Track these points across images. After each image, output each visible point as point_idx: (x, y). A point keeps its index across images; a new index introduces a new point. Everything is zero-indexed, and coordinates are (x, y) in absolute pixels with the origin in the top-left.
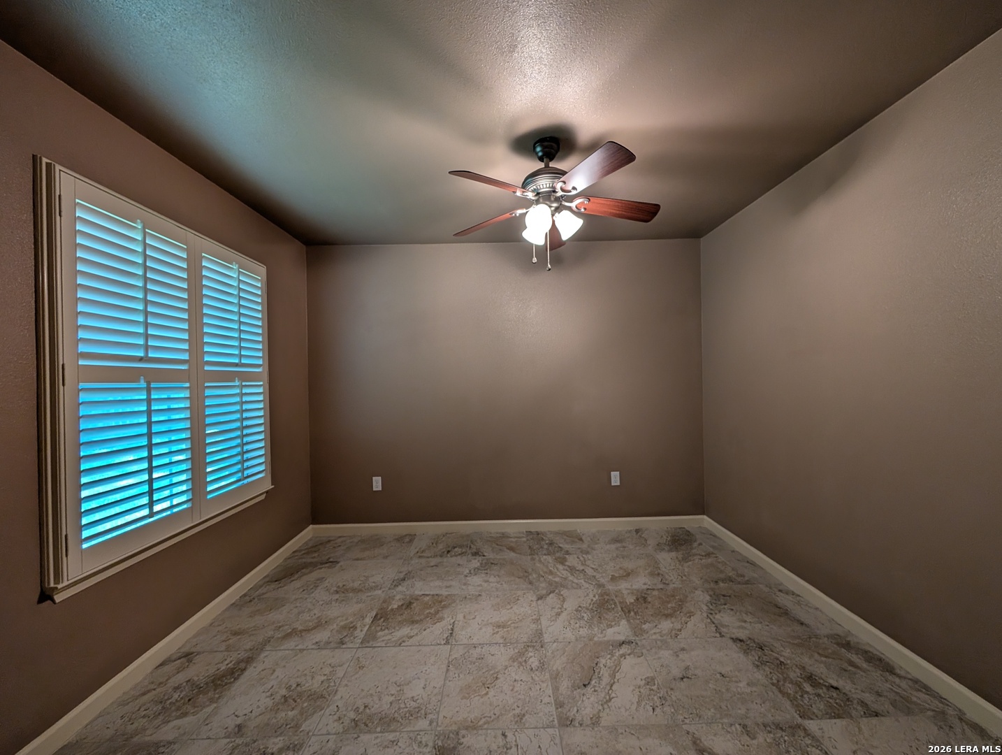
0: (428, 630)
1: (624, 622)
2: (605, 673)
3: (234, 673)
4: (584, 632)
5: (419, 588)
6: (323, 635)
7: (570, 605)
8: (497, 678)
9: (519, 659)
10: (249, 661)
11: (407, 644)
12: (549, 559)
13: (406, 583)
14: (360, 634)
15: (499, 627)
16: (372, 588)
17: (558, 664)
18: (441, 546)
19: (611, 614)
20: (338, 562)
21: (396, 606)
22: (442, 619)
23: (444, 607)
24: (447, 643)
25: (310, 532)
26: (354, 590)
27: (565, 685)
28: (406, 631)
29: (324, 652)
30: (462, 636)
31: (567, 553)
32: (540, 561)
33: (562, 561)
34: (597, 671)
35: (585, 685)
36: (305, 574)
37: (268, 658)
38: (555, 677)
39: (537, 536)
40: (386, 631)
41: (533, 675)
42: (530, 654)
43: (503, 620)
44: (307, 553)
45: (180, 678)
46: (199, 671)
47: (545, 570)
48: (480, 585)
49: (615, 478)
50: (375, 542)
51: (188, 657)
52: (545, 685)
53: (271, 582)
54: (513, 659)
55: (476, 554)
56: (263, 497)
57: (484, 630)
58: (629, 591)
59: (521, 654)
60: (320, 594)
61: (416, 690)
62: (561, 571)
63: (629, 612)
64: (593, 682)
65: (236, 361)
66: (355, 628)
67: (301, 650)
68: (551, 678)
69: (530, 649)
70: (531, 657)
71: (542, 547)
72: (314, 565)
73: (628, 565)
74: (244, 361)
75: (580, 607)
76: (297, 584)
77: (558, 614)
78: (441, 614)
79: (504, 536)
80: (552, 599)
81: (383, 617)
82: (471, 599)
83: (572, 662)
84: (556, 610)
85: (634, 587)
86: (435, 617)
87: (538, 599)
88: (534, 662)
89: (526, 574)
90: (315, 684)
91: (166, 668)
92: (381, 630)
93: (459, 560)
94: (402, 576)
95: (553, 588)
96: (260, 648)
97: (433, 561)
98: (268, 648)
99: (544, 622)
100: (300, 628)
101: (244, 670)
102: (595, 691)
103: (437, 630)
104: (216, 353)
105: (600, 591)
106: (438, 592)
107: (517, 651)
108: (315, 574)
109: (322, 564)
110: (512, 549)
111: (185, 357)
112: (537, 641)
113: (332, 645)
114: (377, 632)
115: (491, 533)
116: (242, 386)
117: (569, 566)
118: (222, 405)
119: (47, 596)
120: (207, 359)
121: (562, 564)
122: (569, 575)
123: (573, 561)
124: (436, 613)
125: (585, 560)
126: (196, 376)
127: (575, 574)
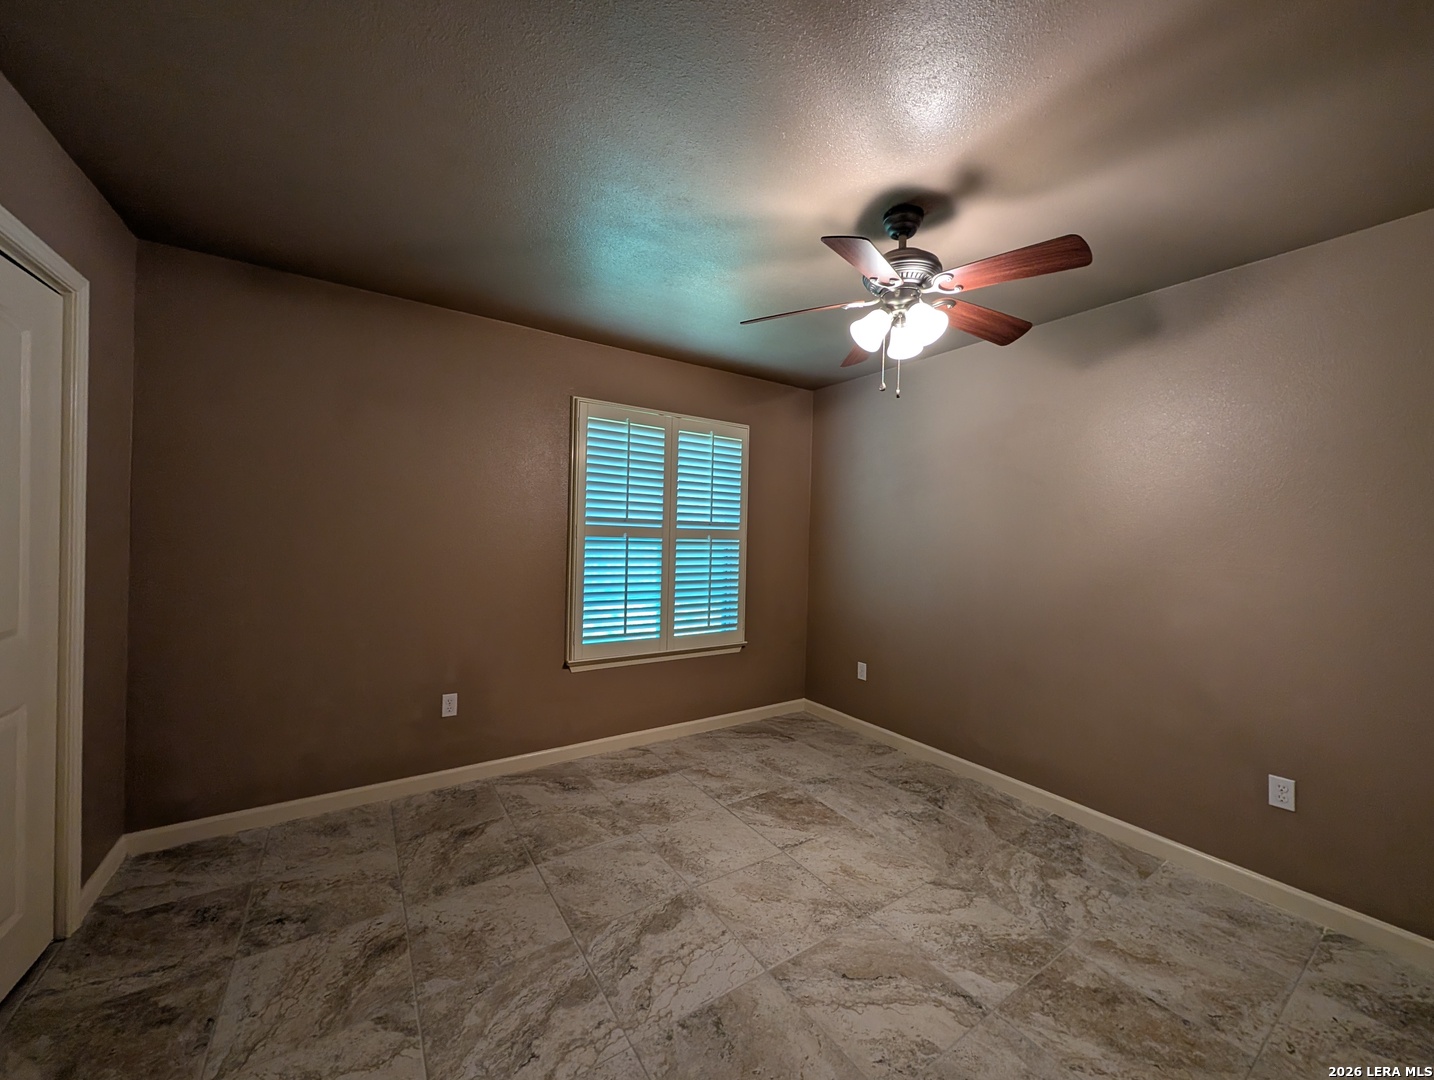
0: (782, 830)
1: (1013, 986)
2: (885, 990)
3: (652, 774)
4: (930, 946)
5: (828, 797)
6: (714, 784)
7: (962, 916)
8: (779, 901)
9: (818, 907)
10: (665, 772)
11: (755, 827)
12: (1032, 860)
13: (822, 785)
14: (736, 799)
15: (845, 871)
16: (789, 774)
17: (847, 940)
18: (906, 773)
19: (1007, 964)
20: (793, 740)
21: (786, 797)
22: (807, 830)
23: (825, 824)
24: (782, 849)
26: (776, 769)
27: (829, 957)
28: (767, 818)
29: (704, 794)
30: (799, 855)
31: (1080, 873)
32: (1012, 854)
33: (1044, 873)
34: (879, 981)
35: (844, 976)
36: (760, 737)
37: (676, 777)
38: (827, 945)
39: (1060, 827)
40: (754, 809)
41: (810, 926)
42: (838, 913)
43: (858, 869)
44: (782, 722)
45: (630, 761)
46: (641, 763)
47: (1000, 866)
48: (887, 830)
50: (846, 738)
51: (646, 751)
52: (807, 939)
53: (734, 731)
54: (815, 902)
55: (935, 801)
56: (738, 650)
57: (828, 863)
58: (1100, 973)
59: (830, 905)
60: (751, 758)
61: (715, 859)
62: (1027, 883)
63: (1046, 987)
64: (856, 982)
65: (708, 520)
66: (739, 792)
67: (694, 785)
68: (823, 942)
69: (844, 909)
70: (834, 914)
71: (1045, 844)
72: (774, 734)
73: (1179, 953)
74: (714, 520)
75: (975, 927)
76: (746, 741)
77: (930, 911)
78: (810, 826)
79: (1008, 803)
80: (949, 896)
81: (766, 799)
82: (857, 833)
83: (865, 953)
84: (935, 906)
85: (1126, 979)
86: (802, 825)
87: (933, 883)
88: (829, 919)
89: (963, 854)
90: (673, 809)
91: (633, 752)
92: (753, 806)
93: (903, 795)
94: (827, 777)
95: (971, 890)
96: (675, 769)
97: (875, 782)
98: (681, 772)
99: (898, 904)
100: (710, 772)
101: (657, 776)
102: (846, 989)
103: (789, 834)
104: (691, 512)
105: (1042, 937)
106: (836, 809)
107: (828, 900)
108: (766, 742)
109: (782, 735)
110: (991, 821)
111: (660, 518)
112: (861, 911)
113: (711, 794)
114: (748, 805)
115: (993, 791)
116: (712, 544)
117: (1048, 885)
118: (692, 558)
119: (566, 666)
120: (679, 519)
121: (1042, 876)
122: (1028, 893)
123: (1068, 886)
124: (809, 823)
125: (1094, 897)
126: (669, 534)
127: (1039, 898)
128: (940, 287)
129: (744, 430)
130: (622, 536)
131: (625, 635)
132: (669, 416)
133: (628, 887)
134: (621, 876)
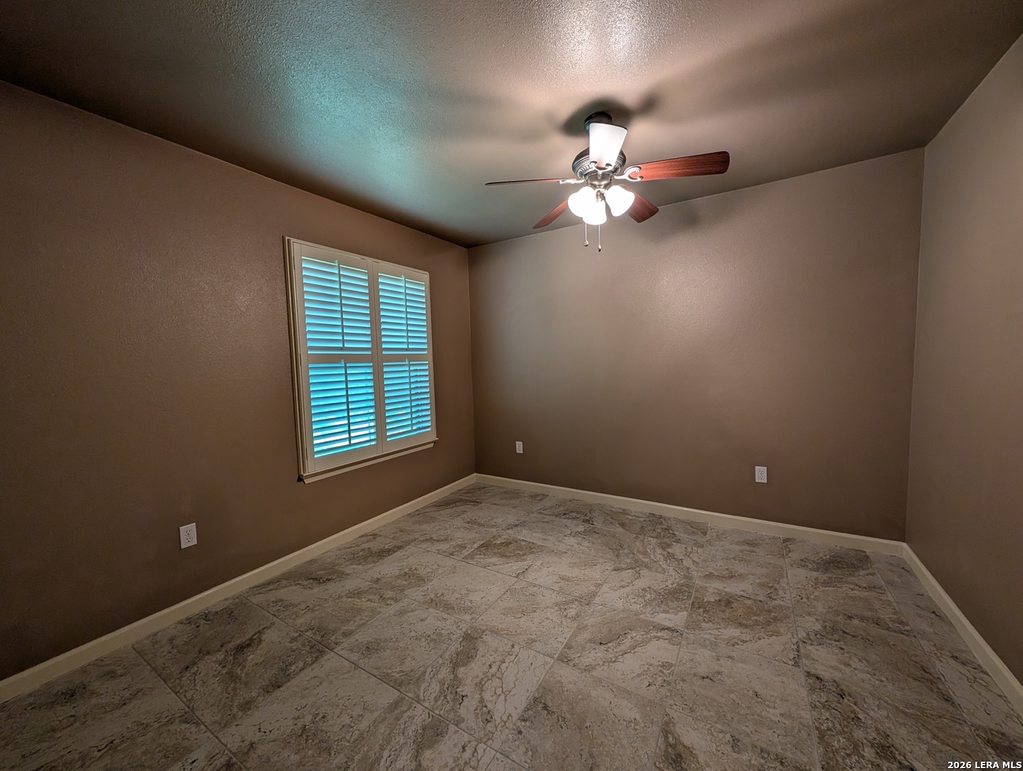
0: (510, 564)
1: (685, 614)
2: (627, 642)
3: (389, 552)
4: (634, 607)
5: (524, 535)
6: (444, 547)
7: (639, 584)
8: (535, 611)
9: (561, 607)
10: (400, 548)
11: (490, 568)
12: (654, 541)
13: (517, 528)
14: (465, 553)
15: (563, 579)
16: (492, 526)
17: (590, 621)
18: (561, 509)
19: (676, 602)
20: (481, 503)
21: (499, 542)
22: (525, 560)
23: (532, 553)
24: (517, 577)
25: (473, 478)
26: (480, 525)
27: (586, 635)
28: (495, 560)
29: (439, 556)
30: (530, 576)
31: (678, 541)
32: (642, 541)
33: (665, 546)
34: (621, 638)
35: (601, 644)
36: (456, 506)
37: (411, 549)
38: (581, 628)
39: (656, 520)
40: (482, 556)
41: (564, 620)
42: (574, 606)
43: (570, 575)
44: (466, 493)
45: (366, 546)
46: (375, 545)
47: (641, 549)
48: (572, 546)
49: (761, 474)
50: (515, 494)
51: (375, 536)
52: (568, 630)
53: (435, 506)
54: (557, 604)
55: (587, 521)
56: (432, 445)
57: (551, 577)
58: (716, 591)
59: (566, 603)
60: (458, 522)
61: (476, 598)
62: (658, 554)
63: (699, 608)
64: (610, 645)
65: (405, 346)
66: (465, 547)
67: (428, 551)
68: (577, 628)
69: (576, 603)
70: (573, 608)
71: (654, 530)
72: (466, 502)
73: (740, 568)
74: (411, 347)
75: (649, 588)
76: (448, 511)
77: (623, 587)
78: (526, 557)
79: (624, 512)
80: (628, 575)
81: (486, 547)
82: (556, 553)
83: (604, 625)
84: (623, 583)
85: (727, 589)
86: (520, 557)
87: (615, 570)
88: (572, 612)
89: (619, 548)
90: (423, 572)
91: (363, 539)
92: (480, 554)
93: (568, 522)
94: (517, 523)
95: (636, 566)
96: (407, 543)
97: (548, 518)
98: (412, 544)
99: (604, 588)
100: (435, 538)
101: (395, 552)
102: (606, 651)
103: (516, 566)
104: (393, 340)
105: (682, 582)
106: (535, 542)
107: (564, 600)
108: (462, 508)
109: (470, 502)
110: (622, 525)
111: (369, 346)
112: (587, 600)
113: (446, 554)
114: (477, 554)
115: (613, 507)
116: (410, 365)
117: (668, 553)
118: (396, 377)
119: (300, 479)
120: (384, 346)
121: (664, 549)
122: (662, 560)
123: (677, 550)
124: (523, 555)
125: (691, 552)
126: (377, 358)
127: (668, 561)
128: (629, 177)
129: (426, 276)
130: (340, 362)
131: (350, 445)
132: (369, 260)
133: (423, 640)
134: (413, 634)
